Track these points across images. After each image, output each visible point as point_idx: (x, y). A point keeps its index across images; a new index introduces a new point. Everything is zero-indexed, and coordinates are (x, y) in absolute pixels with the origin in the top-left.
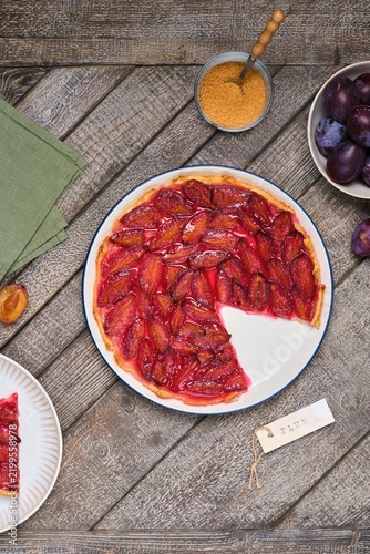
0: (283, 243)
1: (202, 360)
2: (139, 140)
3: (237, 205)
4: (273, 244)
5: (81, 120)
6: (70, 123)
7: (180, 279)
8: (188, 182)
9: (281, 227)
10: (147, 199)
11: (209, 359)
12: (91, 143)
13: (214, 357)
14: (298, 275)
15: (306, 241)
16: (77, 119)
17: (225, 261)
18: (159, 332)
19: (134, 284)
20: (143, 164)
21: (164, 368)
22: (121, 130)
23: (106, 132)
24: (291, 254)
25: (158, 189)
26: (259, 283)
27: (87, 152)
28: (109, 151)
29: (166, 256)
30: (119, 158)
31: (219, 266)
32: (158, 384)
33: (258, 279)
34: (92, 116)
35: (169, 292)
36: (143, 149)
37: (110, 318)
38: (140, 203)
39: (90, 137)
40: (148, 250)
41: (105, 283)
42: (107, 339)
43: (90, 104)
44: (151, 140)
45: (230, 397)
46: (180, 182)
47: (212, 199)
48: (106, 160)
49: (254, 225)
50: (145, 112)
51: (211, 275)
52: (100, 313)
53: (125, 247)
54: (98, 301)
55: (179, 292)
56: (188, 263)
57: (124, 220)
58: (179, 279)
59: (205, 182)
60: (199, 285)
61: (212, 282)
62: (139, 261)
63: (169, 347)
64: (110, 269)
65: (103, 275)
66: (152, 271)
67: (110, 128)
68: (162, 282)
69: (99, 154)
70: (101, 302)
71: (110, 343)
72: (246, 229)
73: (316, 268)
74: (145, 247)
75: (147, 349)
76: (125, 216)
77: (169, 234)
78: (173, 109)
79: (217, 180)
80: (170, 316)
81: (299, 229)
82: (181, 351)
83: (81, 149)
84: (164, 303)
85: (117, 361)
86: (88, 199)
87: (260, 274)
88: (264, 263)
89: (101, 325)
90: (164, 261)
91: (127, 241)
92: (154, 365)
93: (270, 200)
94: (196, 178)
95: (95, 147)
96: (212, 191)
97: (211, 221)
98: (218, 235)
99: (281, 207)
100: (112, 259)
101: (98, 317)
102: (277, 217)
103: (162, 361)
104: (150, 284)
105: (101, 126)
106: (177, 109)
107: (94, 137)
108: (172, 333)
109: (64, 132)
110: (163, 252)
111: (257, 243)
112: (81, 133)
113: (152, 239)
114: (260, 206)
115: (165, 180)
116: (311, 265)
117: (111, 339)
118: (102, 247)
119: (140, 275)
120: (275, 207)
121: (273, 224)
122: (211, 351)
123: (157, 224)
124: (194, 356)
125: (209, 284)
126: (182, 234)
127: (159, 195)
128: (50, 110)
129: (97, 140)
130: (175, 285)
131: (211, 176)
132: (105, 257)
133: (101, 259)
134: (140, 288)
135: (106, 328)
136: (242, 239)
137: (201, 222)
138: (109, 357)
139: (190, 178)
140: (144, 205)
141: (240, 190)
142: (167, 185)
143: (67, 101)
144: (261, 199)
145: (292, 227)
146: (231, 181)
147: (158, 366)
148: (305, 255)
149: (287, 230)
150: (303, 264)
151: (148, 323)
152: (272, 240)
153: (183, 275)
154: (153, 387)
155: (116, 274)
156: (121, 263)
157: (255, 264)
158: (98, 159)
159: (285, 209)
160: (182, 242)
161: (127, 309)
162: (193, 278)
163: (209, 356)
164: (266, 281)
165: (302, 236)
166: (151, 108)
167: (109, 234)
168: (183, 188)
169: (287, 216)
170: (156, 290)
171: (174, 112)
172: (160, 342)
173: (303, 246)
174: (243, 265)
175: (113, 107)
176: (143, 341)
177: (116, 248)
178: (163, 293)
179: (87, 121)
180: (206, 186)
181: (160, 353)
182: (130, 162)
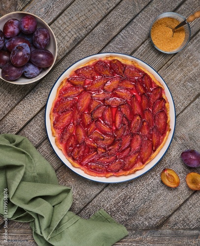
0: (154, 103)
1: (99, 153)
3: (136, 78)
4: (149, 101)
7: (98, 108)
8: (114, 60)
9: (155, 95)
10: (91, 63)
11: (103, 153)
12: (65, 26)
13: (106, 152)
14: (158, 121)
15: (166, 104)
16: (58, 14)
17: (123, 104)
18: (81, 132)
19: (74, 106)
20: (92, 37)
21: (79, 152)
23: (73, 20)
24: (157, 108)
25: (98, 60)
26: (138, 120)
27: (63, 31)
28: (74, 30)
29: (94, 95)
30: (80, 34)
31: (119, 106)
32: (74, 159)
33: (138, 118)
34: (66, 12)
35: (91, 114)
37: (57, 120)
38: (87, 65)
39: (64, 23)
40: (85, 90)
41: (59, 101)
42: (53, 129)
45: (109, 175)
46: (110, 59)
47: (124, 72)
48: (73, 35)
49: (142, 90)
50: (94, 10)
51: (114, 110)
52: (53, 116)
53: (74, 85)
55: (96, 115)
56: (104, 101)
57: (76, 72)
59: (123, 62)
60: (107, 114)
61: (114, 115)
62: (80, 94)
63: (84, 141)
64: (64, 94)
65: (59, 97)
66: (85, 101)
67: (75, 18)
68: (88, 108)
69: (70, 32)
70: (54, 110)
71: (55, 132)
72: (137, 91)
73: (169, 119)
74: (84, 88)
75: (72, 140)
76: (78, 70)
77: (98, 85)
79: (129, 63)
80: (89, 126)
81: (164, 97)
82: (90, 145)
83: (60, 29)
84: (87, 118)
85: (56, 142)
86: (63, 56)
87: (140, 116)
88: (143, 111)
89: (52, 122)
90: (92, 97)
91: (76, 82)
92: (74, 149)
93: (153, 79)
94: (119, 59)
95: (67, 28)
96: (125, 68)
97: (121, 83)
98: (123, 91)
99: (158, 84)
100: (66, 90)
101: (52, 118)
102: (155, 89)
103: (79, 147)
104: (82, 107)
105: (71, 17)
107: (67, 23)
108: (87, 134)
109: (51, 20)
110: (93, 93)
111: (142, 99)
112: (60, 21)
113: (89, 84)
114: (147, 81)
116: (166, 117)
117: (55, 131)
118: (62, 83)
119: (78, 101)
120: (155, 83)
121: (151, 92)
122: (104, 149)
123: (93, 78)
124: (96, 150)
125: (112, 114)
126: (104, 85)
127: (98, 63)
129: (69, 24)
130: (94, 111)
131: (127, 60)
132: (62, 88)
133: (60, 88)
134: (77, 108)
135: (54, 124)
136: (134, 95)
137: (116, 82)
138: (52, 140)
139: (116, 58)
140: (89, 67)
141: (140, 71)
142: (103, 59)
144: (149, 78)
145: (161, 95)
146: (136, 65)
147: (76, 150)
148: (164, 111)
149: (158, 97)
150: (162, 116)
151: (76, 127)
152: (149, 99)
153: (100, 106)
154: (71, 160)
155: (66, 98)
156: (70, 93)
157: (137, 110)
158: (69, 35)
159: (160, 86)
160: (104, 90)
161: (67, 117)
162: (105, 110)
163: (103, 151)
164: (141, 120)
165: (165, 101)
167: (68, 77)
168: (110, 62)
169: (159, 89)
170: (85, 111)
172: (80, 138)
173: (164, 107)
174: (131, 109)
175: (77, 7)
176: (71, 135)
177: (69, 85)
180: (123, 65)
181: (78, 143)
182: (85, 37)
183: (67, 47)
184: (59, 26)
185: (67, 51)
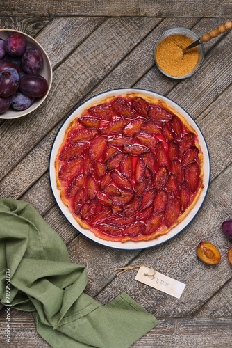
0: (185, 152)
1: (114, 211)
2: (109, 64)
3: (163, 121)
4: (178, 150)
5: (73, 52)
6: (65, 53)
8: (137, 98)
9: (187, 142)
10: (108, 101)
11: (118, 212)
12: (78, 66)
13: (122, 211)
14: (189, 174)
15: (199, 155)
16: (69, 51)
17: (146, 153)
18: (93, 185)
19: (86, 152)
20: (112, 80)
21: (89, 210)
22: (98, 58)
23: (88, 59)
24: (188, 160)
25: (117, 96)
26: (164, 172)
27: (75, 72)
28: (90, 71)
29: (110, 140)
30: (96, 76)
31: (141, 155)
32: (82, 218)
33: (164, 170)
34: (79, 49)
35: (105, 163)
36: (112, 71)
37: (64, 169)
38: (103, 102)
39: (78, 63)
40: (100, 133)
41: (68, 146)
42: (58, 181)
43: (78, 41)
44: (117, 65)
45: (125, 239)
46: (131, 96)
47: (148, 112)
48: (88, 77)
49: (170, 136)
51: (135, 159)
52: (59, 164)
53: (87, 127)
54: (60, 156)
55: (112, 164)
56: (122, 147)
57: (90, 111)
58: (115, 157)
59: (147, 101)
60: (125, 164)
61: (134, 165)
62: (93, 139)
63: (96, 197)
64: (73, 138)
65: (67, 141)
66: (98, 147)
67: (91, 56)
68: (103, 155)
69: (84, 73)
70: (61, 157)
71: (60, 184)
72: (164, 137)
73: (202, 173)
74: (98, 131)
75: (81, 194)
76: (92, 108)
77: (115, 127)
78: (131, 45)
79: (155, 102)
80: (102, 178)
81: (197, 146)
82: (103, 202)
83: (72, 70)
84: (101, 168)
85: (61, 196)
86: (76, 103)
87: (166, 168)
88: (170, 162)
89: (57, 172)
90: (108, 143)
91: (88, 123)
92: (83, 206)
93: (184, 123)
94: (142, 97)
95: (81, 69)
96: (150, 108)
97: (144, 126)
98: (146, 136)
99: (190, 129)
100: (76, 132)
101: (57, 166)
102: (186, 135)
103: (89, 204)
104: (95, 154)
105: (85, 55)
106: (134, 45)
107: (80, 63)
108: (100, 188)
109: (61, 59)
110: (109, 137)
111: (169, 147)
112: (72, 60)
113: (105, 126)
114: (177, 125)
115: (123, 93)
116: (199, 170)
117: (61, 182)
118: (72, 123)
119: (90, 147)
120: (186, 128)
121: (182, 139)
122: (121, 207)
123: (110, 119)
124: (110, 207)
125: (132, 164)
126: (124, 128)
127: (116, 101)
128: (52, 45)
129: (83, 64)
130: (110, 159)
131: (152, 98)
132: (72, 130)
133: (69, 130)
134: (88, 155)
135: (60, 174)
136: (160, 142)
137: (138, 124)
138: (57, 193)
139: (139, 96)
140: (106, 105)
141: (168, 112)
142: (123, 96)
143: (64, 39)
144: (179, 121)
145: (193, 143)
146: (163, 104)
147: (85, 207)
148: (196, 163)
149: (190, 144)
150: (194, 169)
151: (87, 178)
152: (179, 148)
153: (118, 154)
154: (78, 219)
155: (76, 142)
156: (80, 136)
157: (164, 161)
158: (83, 77)
159: (192, 131)
160: (123, 134)
161: (76, 166)
162: (123, 158)
163: (119, 209)
164: (168, 173)
165: (198, 151)
166: (117, 44)
167: (79, 116)
168: (132, 100)
169: (192, 136)
170: (98, 160)
171: (132, 47)
172: (92, 193)
173: (197, 158)
174: (156, 159)
175: (93, 43)
176: (81, 188)
177: (80, 126)
178: (102, 162)
179: (76, 52)
180: (147, 104)
181: (89, 199)
182: (103, 79)
183: (81, 92)
184: (71, 66)
185: (81, 97)
